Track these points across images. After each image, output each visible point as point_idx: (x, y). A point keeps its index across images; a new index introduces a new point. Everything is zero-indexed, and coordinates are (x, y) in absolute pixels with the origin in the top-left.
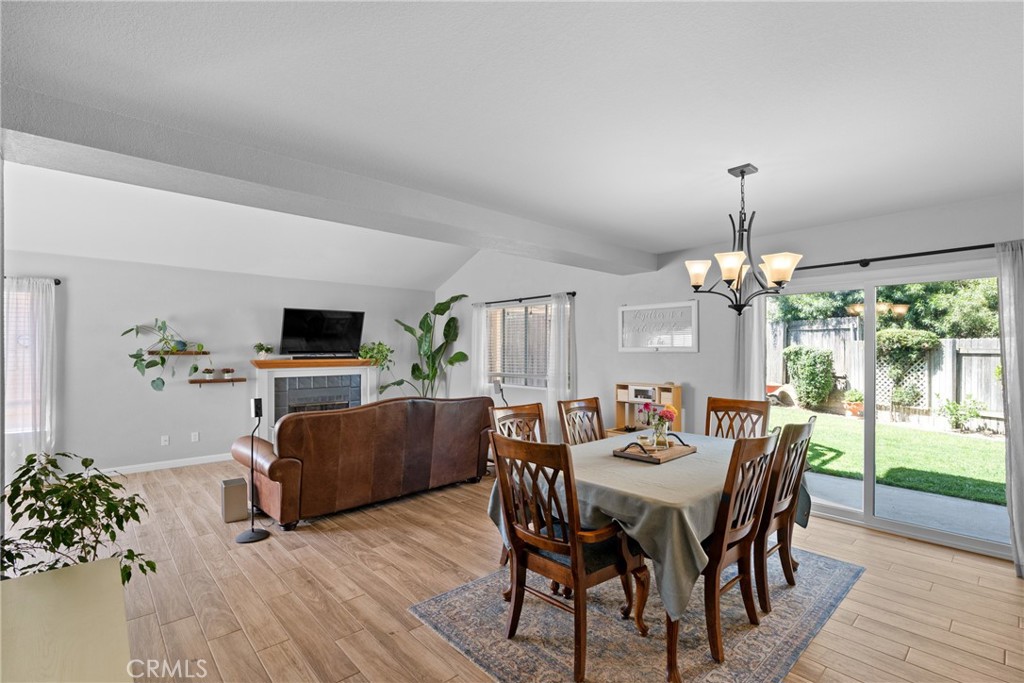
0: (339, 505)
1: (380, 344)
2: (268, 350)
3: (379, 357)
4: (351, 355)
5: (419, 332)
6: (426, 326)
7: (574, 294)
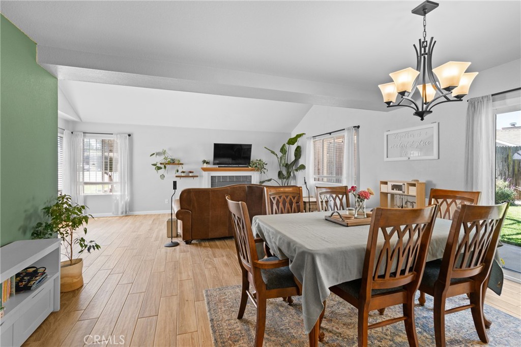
0: (211, 235)
1: (260, 160)
2: (208, 163)
3: (260, 167)
4: (246, 166)
5: (280, 155)
6: (283, 150)
7: (358, 127)
